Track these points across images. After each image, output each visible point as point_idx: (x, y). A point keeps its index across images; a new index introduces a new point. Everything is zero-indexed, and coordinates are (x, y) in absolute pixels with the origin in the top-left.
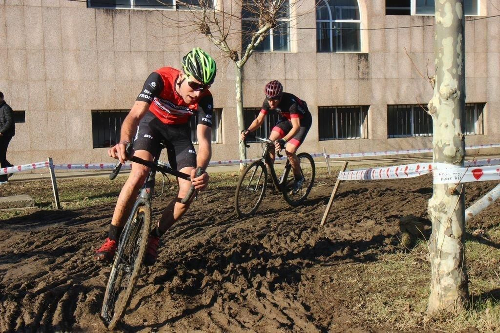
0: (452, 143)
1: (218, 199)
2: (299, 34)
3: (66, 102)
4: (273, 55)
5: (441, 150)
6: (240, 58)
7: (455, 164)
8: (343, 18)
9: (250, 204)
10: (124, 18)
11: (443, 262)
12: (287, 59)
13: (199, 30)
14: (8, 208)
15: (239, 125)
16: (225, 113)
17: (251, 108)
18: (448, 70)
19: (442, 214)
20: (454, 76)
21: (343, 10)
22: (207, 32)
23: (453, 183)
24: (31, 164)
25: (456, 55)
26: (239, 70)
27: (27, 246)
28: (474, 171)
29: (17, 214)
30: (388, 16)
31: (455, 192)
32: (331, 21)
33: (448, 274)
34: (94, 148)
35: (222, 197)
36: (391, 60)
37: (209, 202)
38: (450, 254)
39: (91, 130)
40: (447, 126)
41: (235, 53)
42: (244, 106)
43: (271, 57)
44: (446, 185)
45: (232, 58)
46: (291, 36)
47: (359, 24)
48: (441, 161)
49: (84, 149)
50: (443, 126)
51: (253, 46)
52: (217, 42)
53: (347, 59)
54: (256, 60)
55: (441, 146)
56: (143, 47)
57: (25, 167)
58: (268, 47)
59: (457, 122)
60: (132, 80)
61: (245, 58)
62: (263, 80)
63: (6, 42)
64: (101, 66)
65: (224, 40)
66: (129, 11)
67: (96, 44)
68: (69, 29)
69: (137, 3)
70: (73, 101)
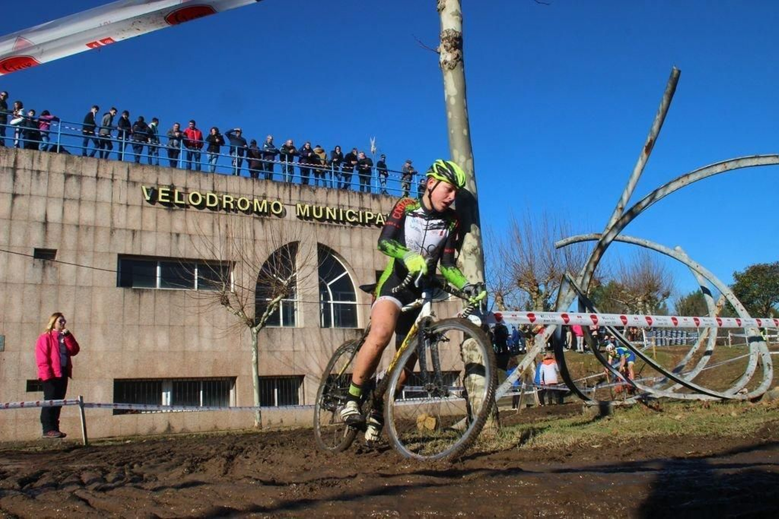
3: (90, 371)
4: (282, 330)
6: (255, 325)
8: (342, 300)
10: (150, 296)
12: (295, 332)
16: (239, 381)
21: (341, 295)
22: (227, 303)
26: (254, 335)
29: (44, 448)
32: (332, 302)
34: (114, 415)
39: (112, 398)
41: (252, 320)
43: (280, 331)
45: (249, 325)
46: (298, 311)
49: (104, 416)
51: (268, 314)
52: (235, 311)
53: (347, 332)
54: (268, 334)
56: (166, 322)
58: (278, 323)
60: (154, 351)
61: (260, 325)
62: (274, 351)
63: (39, 317)
64: (126, 338)
65: (242, 310)
66: (155, 290)
67: (123, 319)
68: (99, 306)
69: (163, 284)
70: (97, 370)
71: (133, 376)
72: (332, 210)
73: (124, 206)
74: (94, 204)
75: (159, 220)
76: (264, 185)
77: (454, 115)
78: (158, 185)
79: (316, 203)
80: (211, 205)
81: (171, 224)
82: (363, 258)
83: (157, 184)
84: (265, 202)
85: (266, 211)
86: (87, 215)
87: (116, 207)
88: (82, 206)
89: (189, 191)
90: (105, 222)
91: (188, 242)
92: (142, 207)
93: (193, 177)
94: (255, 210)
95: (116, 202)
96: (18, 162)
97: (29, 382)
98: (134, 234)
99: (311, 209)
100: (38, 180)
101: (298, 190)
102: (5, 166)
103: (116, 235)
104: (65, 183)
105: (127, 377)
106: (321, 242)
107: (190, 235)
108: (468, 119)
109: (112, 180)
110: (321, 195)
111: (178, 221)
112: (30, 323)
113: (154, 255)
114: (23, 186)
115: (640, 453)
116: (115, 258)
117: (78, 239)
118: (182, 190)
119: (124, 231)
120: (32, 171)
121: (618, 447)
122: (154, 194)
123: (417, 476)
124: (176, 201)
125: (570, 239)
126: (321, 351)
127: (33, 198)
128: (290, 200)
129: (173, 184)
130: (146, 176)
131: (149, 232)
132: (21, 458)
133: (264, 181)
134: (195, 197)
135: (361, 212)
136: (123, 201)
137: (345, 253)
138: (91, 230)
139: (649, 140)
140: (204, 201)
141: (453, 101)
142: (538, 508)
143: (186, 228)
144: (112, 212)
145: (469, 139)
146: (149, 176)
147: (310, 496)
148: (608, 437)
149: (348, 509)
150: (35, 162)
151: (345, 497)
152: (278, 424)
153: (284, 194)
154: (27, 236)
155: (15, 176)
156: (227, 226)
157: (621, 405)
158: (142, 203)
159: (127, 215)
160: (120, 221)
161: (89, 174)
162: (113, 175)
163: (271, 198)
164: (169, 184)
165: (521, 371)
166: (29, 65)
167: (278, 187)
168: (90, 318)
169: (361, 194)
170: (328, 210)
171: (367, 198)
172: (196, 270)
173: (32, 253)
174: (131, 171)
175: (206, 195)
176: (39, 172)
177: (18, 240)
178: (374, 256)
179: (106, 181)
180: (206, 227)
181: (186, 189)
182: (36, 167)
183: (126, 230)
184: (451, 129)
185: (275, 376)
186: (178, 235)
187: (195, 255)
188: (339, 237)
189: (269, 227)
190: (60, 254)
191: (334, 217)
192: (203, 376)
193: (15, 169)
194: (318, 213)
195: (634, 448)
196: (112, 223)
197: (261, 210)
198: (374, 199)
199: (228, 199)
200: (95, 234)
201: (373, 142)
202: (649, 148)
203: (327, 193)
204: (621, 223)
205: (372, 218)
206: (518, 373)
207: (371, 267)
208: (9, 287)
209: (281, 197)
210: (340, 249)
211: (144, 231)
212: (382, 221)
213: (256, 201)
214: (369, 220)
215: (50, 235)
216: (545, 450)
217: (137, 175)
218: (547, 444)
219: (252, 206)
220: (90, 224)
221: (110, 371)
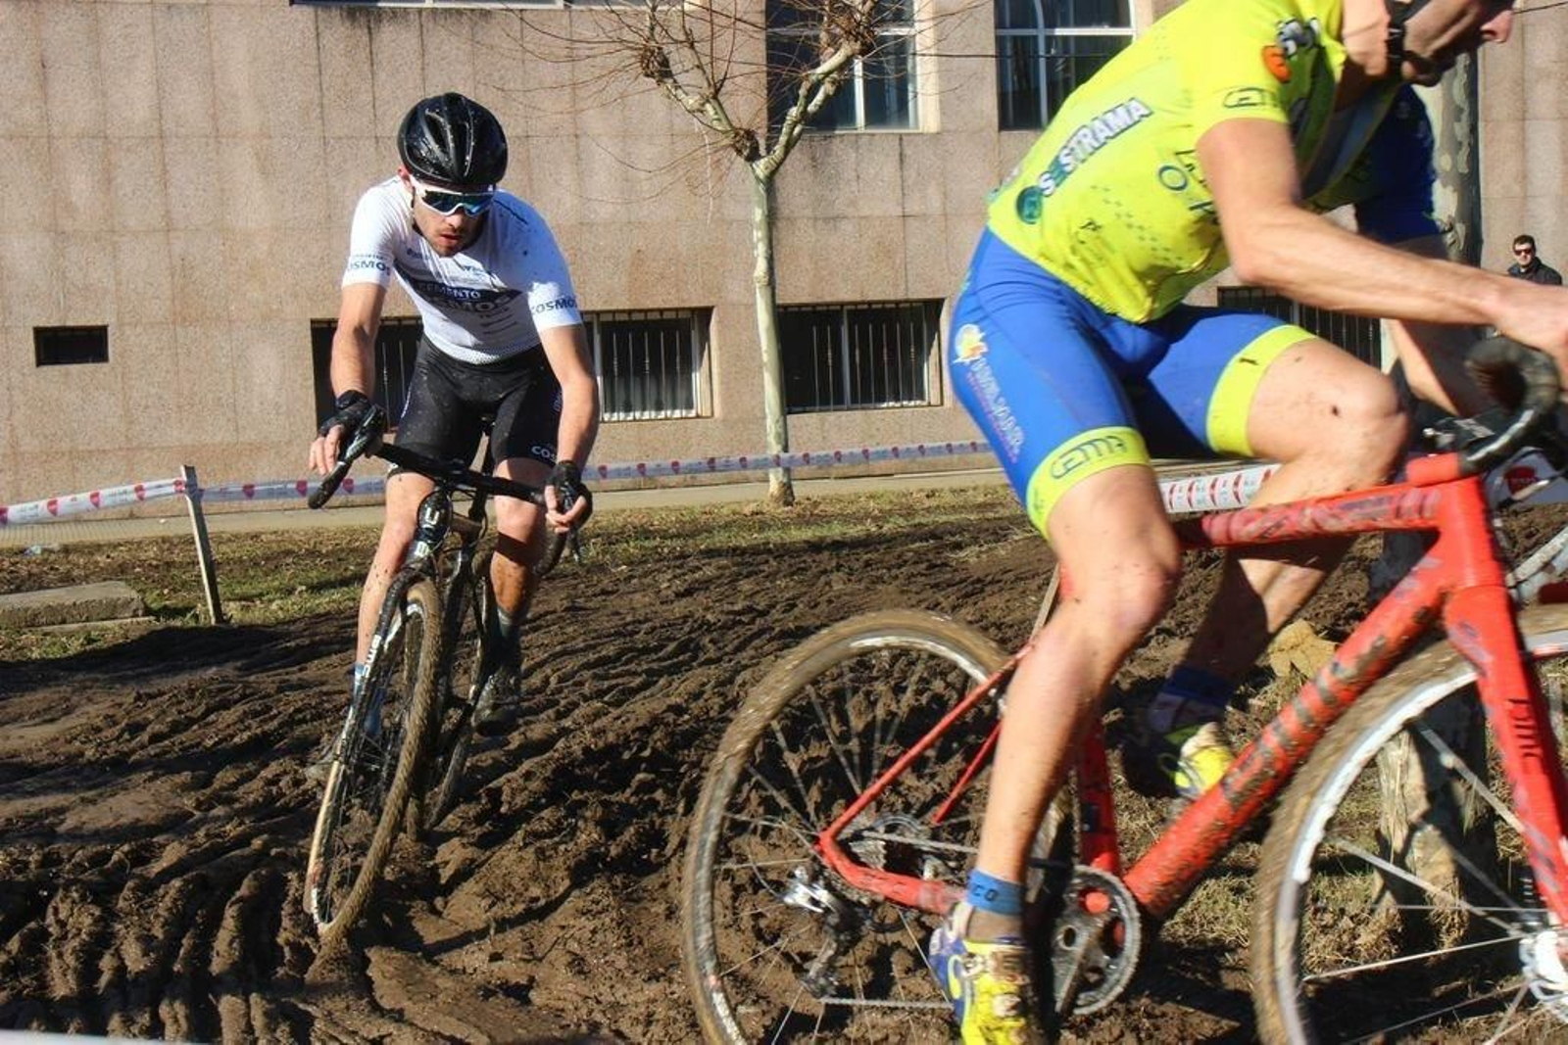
1: (705, 584)
2: (943, 74)
4: (865, 139)
6: (762, 151)
8: (1078, 24)
9: (805, 599)
10: (403, 33)
12: (908, 151)
13: (638, 68)
14: (64, 622)
15: (765, 358)
16: (720, 322)
17: (800, 306)
22: (662, 71)
24: (131, 488)
25: (1453, 113)
26: (761, 187)
27: (126, 736)
29: (90, 641)
32: (1041, 33)
35: (718, 578)
37: (679, 595)
39: (311, 382)
41: (750, 135)
42: (779, 301)
43: (857, 148)
45: (739, 152)
46: (919, 80)
49: (289, 443)
51: (804, 113)
52: (692, 101)
54: (813, 159)
57: (114, 495)
58: (849, 117)
61: (779, 149)
62: (834, 219)
65: (715, 97)
66: (420, 11)
67: (321, 116)
68: (238, 72)
70: (255, 294)
97: (41, 334)
112: (21, 136)
168: (214, 117)
185: (842, 304)
192: (599, 307)
221: (296, 296)
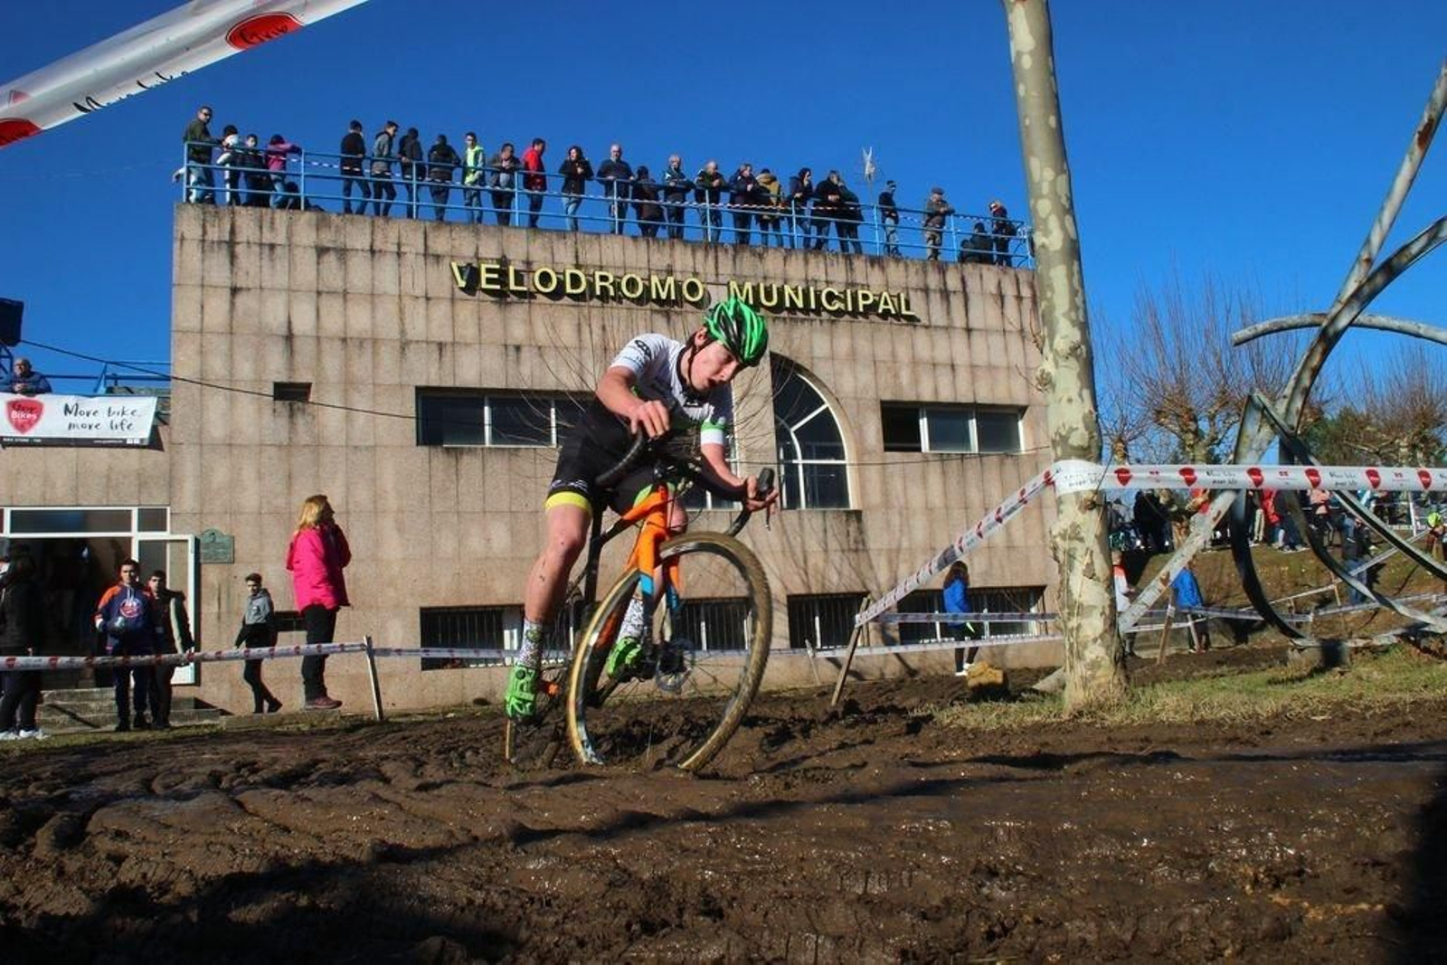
0: (1081, 426)
3: (379, 595)
4: (711, 515)
5: (1064, 439)
7: (1089, 460)
8: (818, 457)
10: (474, 460)
11: (1084, 622)
18: (1064, 315)
19: (1076, 543)
20: (1074, 323)
21: (817, 448)
23: (1087, 488)
25: (1074, 293)
28: (1118, 472)
29: (312, 726)
30: (888, 453)
31: (1092, 505)
32: (800, 462)
33: (1095, 640)
34: (423, 669)
36: (896, 520)
38: (1095, 607)
39: (419, 641)
40: (1070, 400)
44: (1077, 494)
47: (844, 466)
48: (1066, 456)
49: (407, 674)
50: (1065, 399)
53: (830, 516)
55: (1064, 433)
56: (505, 506)
59: (1086, 393)
60: (487, 558)
63: (289, 503)
64: (437, 537)
66: (483, 449)
67: (430, 502)
68: (388, 480)
69: (496, 437)
70: (391, 593)
71: (453, 602)
72: (795, 290)
73: (422, 301)
74: (369, 298)
75: (484, 321)
76: (667, 250)
77: (1030, 92)
78: (478, 259)
79: (765, 278)
80: (575, 291)
81: (505, 328)
82: (855, 378)
83: (477, 256)
84: (670, 280)
85: (673, 297)
86: (360, 319)
87: (407, 301)
88: (349, 304)
89: (535, 267)
90: (390, 330)
91: (537, 360)
92: (453, 300)
93: (539, 241)
94: (654, 296)
95: (407, 295)
96: (237, 230)
98: (441, 350)
99: (756, 290)
100: (272, 260)
101: (730, 256)
102: (216, 239)
103: (410, 354)
104: (318, 263)
105: (442, 604)
106: (778, 351)
107: (540, 348)
108: (1057, 97)
109: (399, 254)
110: (773, 262)
111: (518, 322)
112: (276, 513)
113: (478, 386)
114: (247, 273)
115: (1408, 729)
116: (411, 395)
117: (347, 363)
118: (521, 267)
119: (424, 345)
120: (261, 245)
121: (1365, 719)
122: (472, 274)
123: (979, 765)
124: (513, 287)
125: (1260, 327)
126: (783, 552)
127: (266, 293)
128: (717, 275)
129: (504, 256)
130: (456, 243)
131: (467, 345)
132: (275, 743)
133: (667, 243)
134: (545, 278)
135: (849, 292)
136: (419, 292)
137: (822, 371)
138: (368, 345)
139: (1426, 120)
140: (561, 284)
141: (1027, 62)
142: (1216, 817)
143: (531, 335)
144: (401, 311)
145: (1059, 135)
146: (461, 245)
147: (785, 795)
148: (1344, 701)
149: (856, 818)
150: (265, 230)
151: (850, 798)
152: (708, 685)
153: (703, 263)
154: (259, 359)
155: (233, 257)
156: (604, 328)
157: (1366, 647)
158: (453, 294)
159: (427, 317)
160: (417, 329)
161: (358, 246)
162: (399, 245)
163: (682, 272)
164: (499, 257)
165: (1165, 582)
166: (284, 30)
167: (694, 251)
168: (375, 502)
169: (848, 258)
170: (788, 290)
171: (859, 264)
172: (553, 410)
173: (270, 390)
174: (431, 236)
175: (564, 274)
176: (272, 247)
177: (245, 370)
178: (876, 373)
179: (388, 256)
180: (567, 333)
181: (528, 263)
182: (268, 237)
183: (427, 342)
184: (1026, 117)
185: (702, 599)
186: (518, 348)
187: (550, 384)
188: (811, 341)
189: (679, 326)
190: (317, 391)
191: (800, 304)
193: (232, 244)
194: (769, 296)
195: (1398, 720)
196: (403, 332)
197: (663, 296)
198: (872, 265)
199: (604, 278)
200: (375, 353)
201: (868, 157)
202: (1426, 137)
203: (785, 259)
204: (1366, 290)
205: (870, 302)
206: (1160, 585)
207: (871, 394)
208: (235, 451)
209: (700, 269)
210: (812, 364)
211: (459, 343)
212: (891, 307)
213: (655, 279)
214: (865, 306)
215: (298, 358)
216: (1219, 725)
217: (440, 243)
218: (1222, 713)
219: (647, 289)
220: (365, 336)
221: (412, 595)
